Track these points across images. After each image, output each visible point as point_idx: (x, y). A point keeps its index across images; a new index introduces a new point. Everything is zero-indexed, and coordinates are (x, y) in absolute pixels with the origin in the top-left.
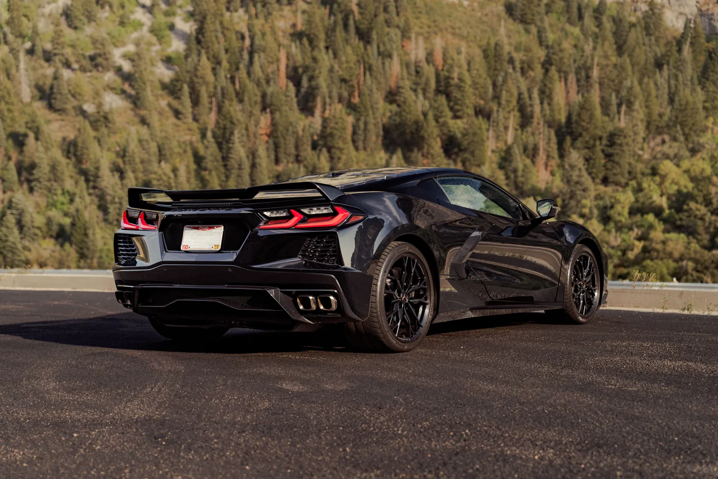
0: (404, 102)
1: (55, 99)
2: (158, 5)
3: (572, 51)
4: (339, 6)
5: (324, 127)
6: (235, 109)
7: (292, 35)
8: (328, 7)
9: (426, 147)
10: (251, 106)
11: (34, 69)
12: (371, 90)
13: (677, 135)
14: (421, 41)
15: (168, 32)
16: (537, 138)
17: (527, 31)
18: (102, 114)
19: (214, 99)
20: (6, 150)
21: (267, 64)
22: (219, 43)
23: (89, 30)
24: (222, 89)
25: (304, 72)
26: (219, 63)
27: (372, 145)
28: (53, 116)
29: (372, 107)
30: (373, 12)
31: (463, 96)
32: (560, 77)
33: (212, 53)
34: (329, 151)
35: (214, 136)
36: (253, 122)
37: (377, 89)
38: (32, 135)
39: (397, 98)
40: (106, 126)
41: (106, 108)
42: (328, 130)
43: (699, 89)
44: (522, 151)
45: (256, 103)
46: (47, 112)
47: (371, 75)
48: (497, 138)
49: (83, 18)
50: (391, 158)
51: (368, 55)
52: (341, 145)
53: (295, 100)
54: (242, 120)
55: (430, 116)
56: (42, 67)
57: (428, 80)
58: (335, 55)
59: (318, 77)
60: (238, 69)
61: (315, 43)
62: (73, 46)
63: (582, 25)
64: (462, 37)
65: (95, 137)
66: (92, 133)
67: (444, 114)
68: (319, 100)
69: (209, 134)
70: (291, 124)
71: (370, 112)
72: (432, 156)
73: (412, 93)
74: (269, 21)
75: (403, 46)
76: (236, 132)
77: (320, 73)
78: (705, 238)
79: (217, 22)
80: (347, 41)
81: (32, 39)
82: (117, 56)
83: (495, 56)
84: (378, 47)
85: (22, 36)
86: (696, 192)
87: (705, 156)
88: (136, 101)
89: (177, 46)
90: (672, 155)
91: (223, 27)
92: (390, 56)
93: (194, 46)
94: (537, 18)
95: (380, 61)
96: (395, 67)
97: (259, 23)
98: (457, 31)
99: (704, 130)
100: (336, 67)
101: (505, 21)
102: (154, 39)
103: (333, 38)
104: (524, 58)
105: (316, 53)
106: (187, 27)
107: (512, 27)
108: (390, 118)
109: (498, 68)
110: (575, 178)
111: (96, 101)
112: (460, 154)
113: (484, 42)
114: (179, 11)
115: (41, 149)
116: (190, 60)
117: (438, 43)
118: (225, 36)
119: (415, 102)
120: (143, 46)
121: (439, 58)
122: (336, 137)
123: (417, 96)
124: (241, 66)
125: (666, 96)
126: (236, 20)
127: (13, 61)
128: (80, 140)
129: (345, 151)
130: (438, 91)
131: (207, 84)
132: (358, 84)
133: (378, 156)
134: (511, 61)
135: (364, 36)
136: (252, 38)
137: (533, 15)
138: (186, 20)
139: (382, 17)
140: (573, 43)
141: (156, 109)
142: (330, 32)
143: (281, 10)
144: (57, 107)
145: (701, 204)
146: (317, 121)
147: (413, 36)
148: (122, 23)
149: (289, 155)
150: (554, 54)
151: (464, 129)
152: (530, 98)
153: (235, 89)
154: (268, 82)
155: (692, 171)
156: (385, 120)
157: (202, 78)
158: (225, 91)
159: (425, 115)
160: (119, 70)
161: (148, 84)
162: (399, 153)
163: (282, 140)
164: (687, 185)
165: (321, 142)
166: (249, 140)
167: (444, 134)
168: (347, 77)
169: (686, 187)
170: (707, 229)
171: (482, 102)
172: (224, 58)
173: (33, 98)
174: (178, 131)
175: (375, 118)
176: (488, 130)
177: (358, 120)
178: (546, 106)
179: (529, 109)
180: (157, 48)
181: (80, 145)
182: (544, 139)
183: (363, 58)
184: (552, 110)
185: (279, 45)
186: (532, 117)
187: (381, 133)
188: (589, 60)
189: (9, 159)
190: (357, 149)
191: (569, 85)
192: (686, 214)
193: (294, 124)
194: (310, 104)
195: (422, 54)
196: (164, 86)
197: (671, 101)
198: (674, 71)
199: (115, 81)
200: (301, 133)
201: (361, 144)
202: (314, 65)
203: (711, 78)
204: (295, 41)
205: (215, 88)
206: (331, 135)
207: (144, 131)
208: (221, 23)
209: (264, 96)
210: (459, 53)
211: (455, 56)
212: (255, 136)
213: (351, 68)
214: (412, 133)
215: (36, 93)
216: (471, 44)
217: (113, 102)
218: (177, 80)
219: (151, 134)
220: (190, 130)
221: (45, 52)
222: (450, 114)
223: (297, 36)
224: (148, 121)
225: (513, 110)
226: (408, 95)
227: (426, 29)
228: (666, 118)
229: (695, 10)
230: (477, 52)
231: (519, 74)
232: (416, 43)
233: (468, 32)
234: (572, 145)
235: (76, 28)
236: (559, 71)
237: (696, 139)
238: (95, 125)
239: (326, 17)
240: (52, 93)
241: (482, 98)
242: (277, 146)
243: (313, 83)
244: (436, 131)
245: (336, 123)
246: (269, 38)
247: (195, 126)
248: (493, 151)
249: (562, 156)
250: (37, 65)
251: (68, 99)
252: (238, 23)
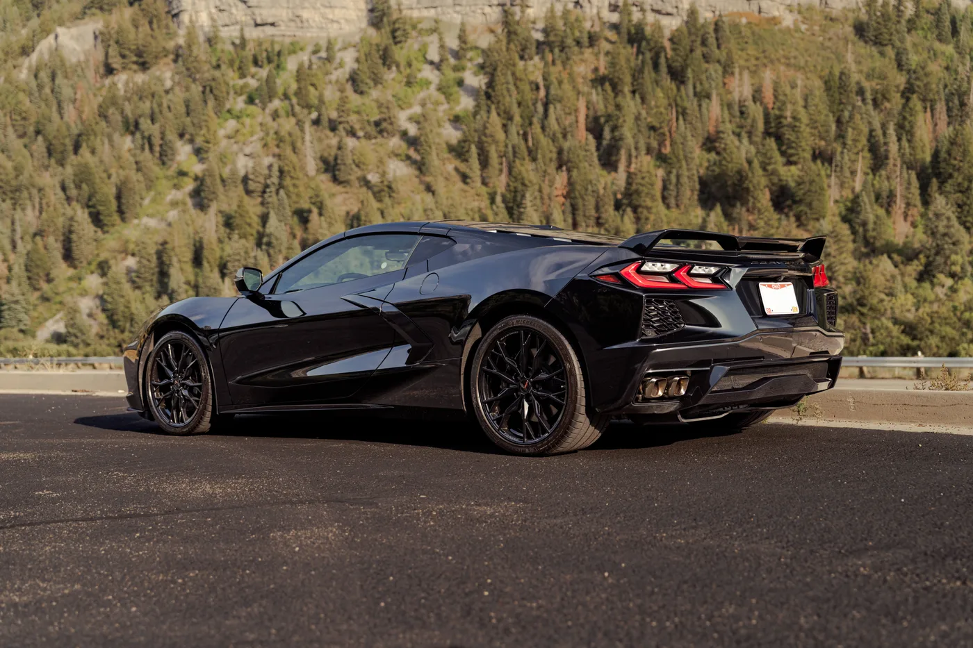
0: (725, 149)
1: (339, 170)
2: (447, 60)
3: (943, 74)
4: (648, 43)
5: (629, 183)
6: (527, 169)
7: (592, 81)
8: (635, 45)
9: (751, 200)
10: (545, 164)
11: (320, 140)
12: (685, 138)
14: (746, 75)
15: (456, 89)
16: (893, 183)
17: (882, 54)
18: (386, 183)
19: (504, 159)
20: (292, 228)
21: (563, 116)
22: (510, 96)
23: (375, 93)
24: (514, 147)
25: (607, 121)
26: (510, 119)
27: (686, 201)
28: (339, 188)
29: (686, 157)
30: (688, 48)
31: (798, 138)
32: (925, 108)
33: (502, 108)
34: (635, 210)
35: (504, 201)
36: (547, 182)
37: (692, 136)
38: (315, 210)
39: (717, 145)
40: (390, 196)
41: (390, 176)
42: (634, 187)
44: (873, 198)
45: (551, 160)
46: (331, 185)
47: (684, 120)
48: (842, 185)
49: (368, 81)
50: (708, 215)
51: (681, 97)
52: (649, 203)
53: (595, 154)
54: (535, 181)
55: (756, 164)
56: (327, 137)
57: (754, 120)
58: (643, 100)
59: (622, 126)
60: (531, 124)
61: (619, 88)
62: (358, 113)
63: (958, 41)
64: (798, 68)
65: (379, 209)
66: (376, 205)
67: (773, 160)
68: (623, 152)
69: (499, 199)
70: (591, 182)
71: (684, 163)
72: (759, 211)
73: (732, 137)
74: (568, 67)
75: (725, 84)
76: (528, 195)
77: (624, 121)
79: (509, 73)
80: (657, 82)
81: (318, 109)
82: (403, 119)
83: (840, 87)
84: (695, 87)
85: (309, 107)
88: (421, 167)
89: (466, 103)
91: (516, 79)
92: (708, 96)
93: (483, 101)
94: (895, 38)
95: (695, 103)
96: (714, 109)
97: (555, 71)
98: (792, 61)
100: (644, 113)
101: (854, 44)
102: (442, 98)
103: (640, 81)
104: (878, 87)
105: (619, 99)
106: (475, 80)
107: (863, 51)
108: (707, 168)
109: (844, 101)
110: (942, 229)
111: (380, 171)
112: (794, 206)
113: (827, 71)
114: (469, 65)
115: (325, 225)
116: (478, 117)
117: (768, 76)
118: (517, 88)
119: (738, 148)
120: (429, 106)
121: (768, 94)
122: (643, 195)
123: (740, 141)
124: (535, 120)
126: (531, 69)
127: (299, 133)
128: (362, 213)
129: (654, 210)
130: (767, 133)
131: (496, 142)
132: (670, 132)
133: (693, 214)
134: (861, 92)
135: (677, 76)
136: (547, 88)
137: (891, 34)
138: (476, 74)
139: (698, 52)
140: (944, 64)
141: (442, 174)
142: (637, 74)
143: (582, 53)
144: (341, 179)
146: (621, 177)
147: (737, 71)
148: (409, 84)
149: (589, 218)
150: (917, 79)
151: (799, 176)
152: (885, 134)
153: (528, 147)
154: (565, 136)
156: (702, 171)
157: (492, 136)
158: (517, 150)
159: (750, 162)
160: (404, 134)
161: (433, 147)
162: (718, 209)
163: (580, 202)
165: (625, 201)
166: (543, 204)
167: (773, 184)
168: (656, 124)
171: (823, 143)
172: (516, 112)
173: (318, 171)
174: (466, 197)
175: (689, 170)
176: (829, 176)
177: (669, 173)
178: (905, 143)
179: (882, 149)
180: (446, 106)
181: (363, 218)
182: (901, 182)
183: (675, 101)
184: (913, 148)
185: (579, 93)
186: (887, 158)
187: (697, 187)
188: (965, 85)
189: (294, 236)
190: (668, 207)
191: (937, 116)
193: (594, 182)
194: (614, 158)
195: (747, 92)
196: (451, 149)
199: (400, 146)
200: (602, 192)
201: (672, 202)
202: (618, 113)
204: (596, 88)
205: (506, 146)
206: (637, 192)
207: (428, 198)
208: (513, 74)
209: (560, 152)
210: (793, 86)
211: (788, 90)
212: (550, 199)
213: (661, 113)
214: (734, 184)
215: (321, 165)
216: (809, 75)
217: (398, 170)
218: (465, 141)
219: (436, 202)
220: (478, 195)
221: (330, 121)
222: (780, 160)
223: (599, 81)
224: (433, 189)
225: (862, 150)
226: (730, 140)
227: (754, 62)
230: (818, 84)
231: (870, 107)
232: (741, 79)
233: (807, 61)
234: (940, 188)
235: (362, 93)
236: (924, 100)
238: (378, 196)
239: (633, 58)
240: (336, 164)
241: (821, 138)
242: (574, 209)
243: (616, 134)
244: (764, 181)
245: (643, 178)
246: (567, 86)
247: (484, 190)
248: (836, 202)
249: (926, 202)
250: (323, 136)
251: (352, 169)
252: (533, 72)
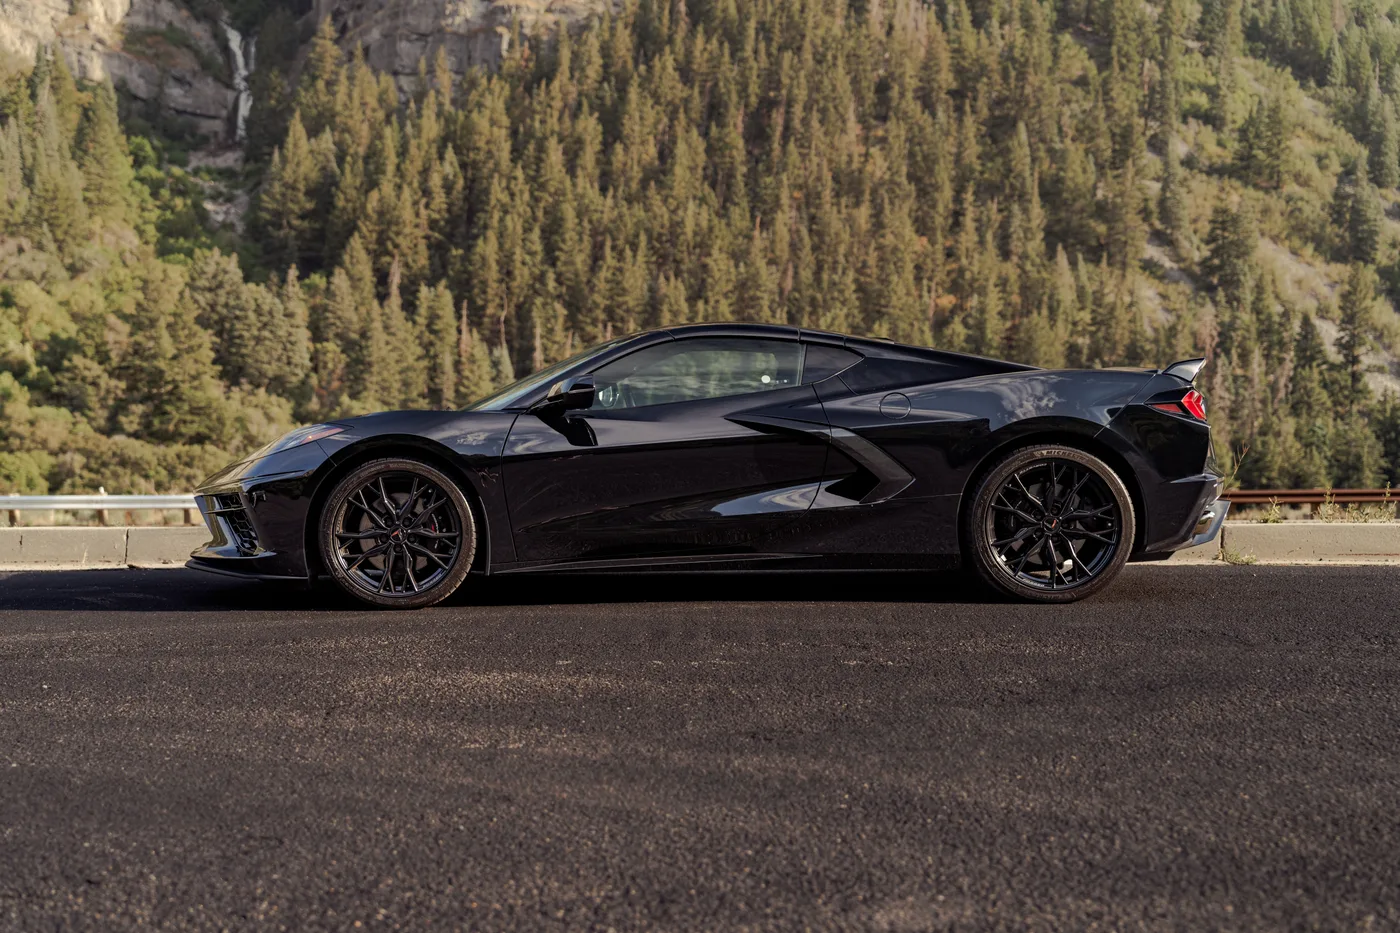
13: (44, 242)
43: (73, 165)
78: (101, 416)
86: (82, 338)
87: (92, 279)
90: (37, 274)
99: (89, 237)
125: (18, 174)
145: (92, 359)
155: (72, 302)
164: (69, 330)
169: (64, 329)
170: (103, 400)
192: (69, 375)
197: (28, 180)
198: (28, 130)
203: (91, 151)
228: (21, 209)
229: (51, 31)
237: (76, 250)
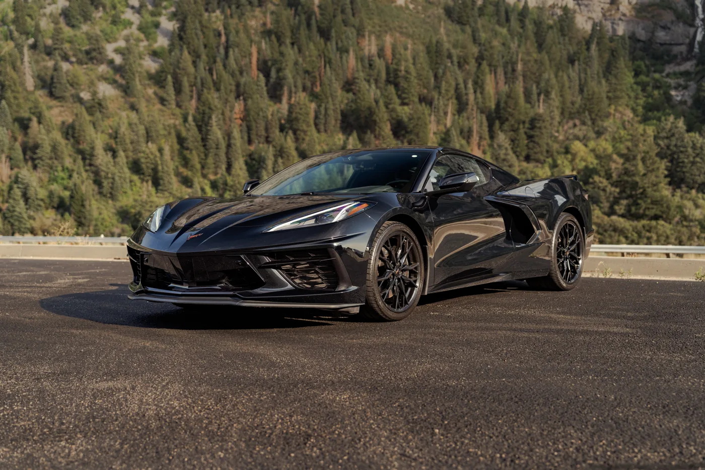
0: (359, 91)
1: (55, 87)
2: (146, 6)
3: (500, 48)
4: (303, 8)
5: (290, 112)
6: (213, 97)
7: (263, 33)
8: (293, 9)
9: (377, 129)
10: (226, 94)
11: (37, 62)
12: (330, 81)
13: (586, 120)
14: (373, 38)
15: (153, 30)
16: (471, 122)
17: (463, 31)
18: (96, 101)
19: (194, 88)
20: (13, 132)
21: (240, 58)
22: (198, 39)
23: (85, 28)
24: (202, 79)
25: (273, 65)
26: (199, 57)
27: (332, 128)
28: (54, 103)
29: (331, 95)
30: (332, 14)
31: (409, 86)
32: (491, 71)
33: (192, 48)
34: (295, 133)
35: (195, 120)
36: (228, 108)
37: (336, 80)
38: (35, 119)
39: (353, 87)
40: (100, 112)
41: (100, 95)
42: (294, 115)
43: (603, 81)
44: (458, 132)
45: (231, 91)
46: (48, 99)
47: (330, 67)
48: (438, 122)
49: (79, 17)
50: (348, 139)
51: (328, 50)
52: (305, 127)
53: (265, 89)
54: (219, 106)
55: (381, 103)
56: (44, 60)
57: (379, 72)
58: (300, 51)
59: (285, 69)
60: (215, 62)
61: (282, 40)
62: (70, 42)
63: (510, 26)
64: (408, 36)
65: (90, 121)
66: (88, 118)
67: (393, 101)
68: (286, 88)
69: (190, 118)
70: (262, 109)
71: (330, 99)
72: (383, 137)
73: (365, 83)
74: (243, 20)
75: (358, 43)
76: (214, 117)
77: (287, 65)
78: (606, 205)
79: (197, 21)
80: (310, 38)
81: (34, 36)
82: (109, 49)
83: (436, 52)
84: (337, 44)
85: (27, 34)
86: (599, 167)
87: (608, 137)
88: (126, 90)
89: (162, 42)
90: (581, 136)
91: (202, 26)
92: (347, 51)
93: (177, 41)
94: (471, 20)
95: (338, 55)
96: (352, 60)
97: (233, 22)
98: (404, 30)
99: (608, 115)
100: (300, 60)
101: (445, 21)
102: (142, 36)
103: (297, 36)
104: (461, 54)
105: (283, 48)
106: (169, 25)
107: (450, 27)
108: (347, 104)
109: (439, 62)
110: (502, 156)
111: (91, 90)
112: (407, 135)
113: (427, 40)
114: (164, 12)
115: (43, 131)
116: (173, 54)
117: (388, 40)
118: (204, 33)
119: (368, 91)
120: (132, 41)
121: (388, 52)
122: (301, 121)
123: (370, 86)
124: (218, 59)
125: (577, 87)
126: (214, 19)
127: (18, 55)
128: (77, 124)
129: (309, 133)
130: (388, 81)
131: (188, 75)
132: (320, 75)
133: (337, 137)
134: (450, 56)
135: (325, 34)
136: (227, 35)
137: (468, 17)
138: (170, 19)
139: (339, 18)
140: (502, 41)
141: (143, 97)
142: (295, 31)
143: (253, 11)
144: (57, 95)
145: (603, 177)
146: (284, 106)
147: (367, 34)
148: (114, 22)
149: (260, 136)
150: (486, 50)
151: (410, 114)
152: (466, 87)
153: (213, 80)
154: (241, 73)
155: (597, 149)
156: (343, 106)
157: (184, 69)
158: (204, 81)
159: (377, 102)
160: (111, 62)
161: (137, 75)
162: (355, 134)
163: (254, 124)
164: (593, 162)
165: (287, 126)
166: (225, 124)
167: (393, 119)
168: (310, 69)
169: (592, 163)
170: (608, 198)
171: (425, 91)
172: (203, 52)
173: (36, 87)
174: (163, 116)
175: (334, 105)
176: (430, 115)
177: (319, 106)
178: (479, 95)
179: (464, 98)
180: (145, 43)
181: (77, 128)
182: (477, 123)
183: (324, 53)
184: (484, 98)
185: (251, 41)
186: (467, 104)
187: (340, 117)
188: (515, 56)
189: (15, 139)
190: (319, 131)
191: (498, 77)
192: (592, 186)
193: (264, 109)
194: (278, 93)
195: (374, 49)
196: (151, 77)
197: (581, 91)
198: (584, 66)
199: (108, 72)
200: (270, 117)
201: (322, 127)
202: (281, 58)
203: (613, 72)
204: (265, 38)
205: (196, 78)
206: (297, 119)
207: (133, 115)
208: (200, 22)
209: (238, 85)
210: (406, 49)
211: (402, 51)
212: (230, 120)
213: (313, 61)
214: (366, 117)
215: (39, 83)
216: (416, 41)
217: (106, 90)
218: (162, 72)
219: (140, 119)
220: (174, 115)
221: (46, 47)
222: (397, 101)
223: (267, 33)
224: (137, 107)
225: (451, 98)
226: (364, 85)
227: (378, 28)
228: (577, 106)
229: (600, 15)
230: (422, 48)
231: (456, 68)
232: (370, 41)
233: (414, 31)
234: (500, 128)
235: (73, 26)
236: (490, 65)
237: (600, 123)
238: (90, 110)
239: (292, 18)
240: (52, 83)
241: (425, 87)
242: (249, 129)
243: (281, 74)
244: (386, 116)
245: (301, 109)
246: (242, 35)
247: (178, 111)
248: (435, 133)
249: (492, 137)
250: (40, 59)
251: (66, 88)
252: (215, 22)
